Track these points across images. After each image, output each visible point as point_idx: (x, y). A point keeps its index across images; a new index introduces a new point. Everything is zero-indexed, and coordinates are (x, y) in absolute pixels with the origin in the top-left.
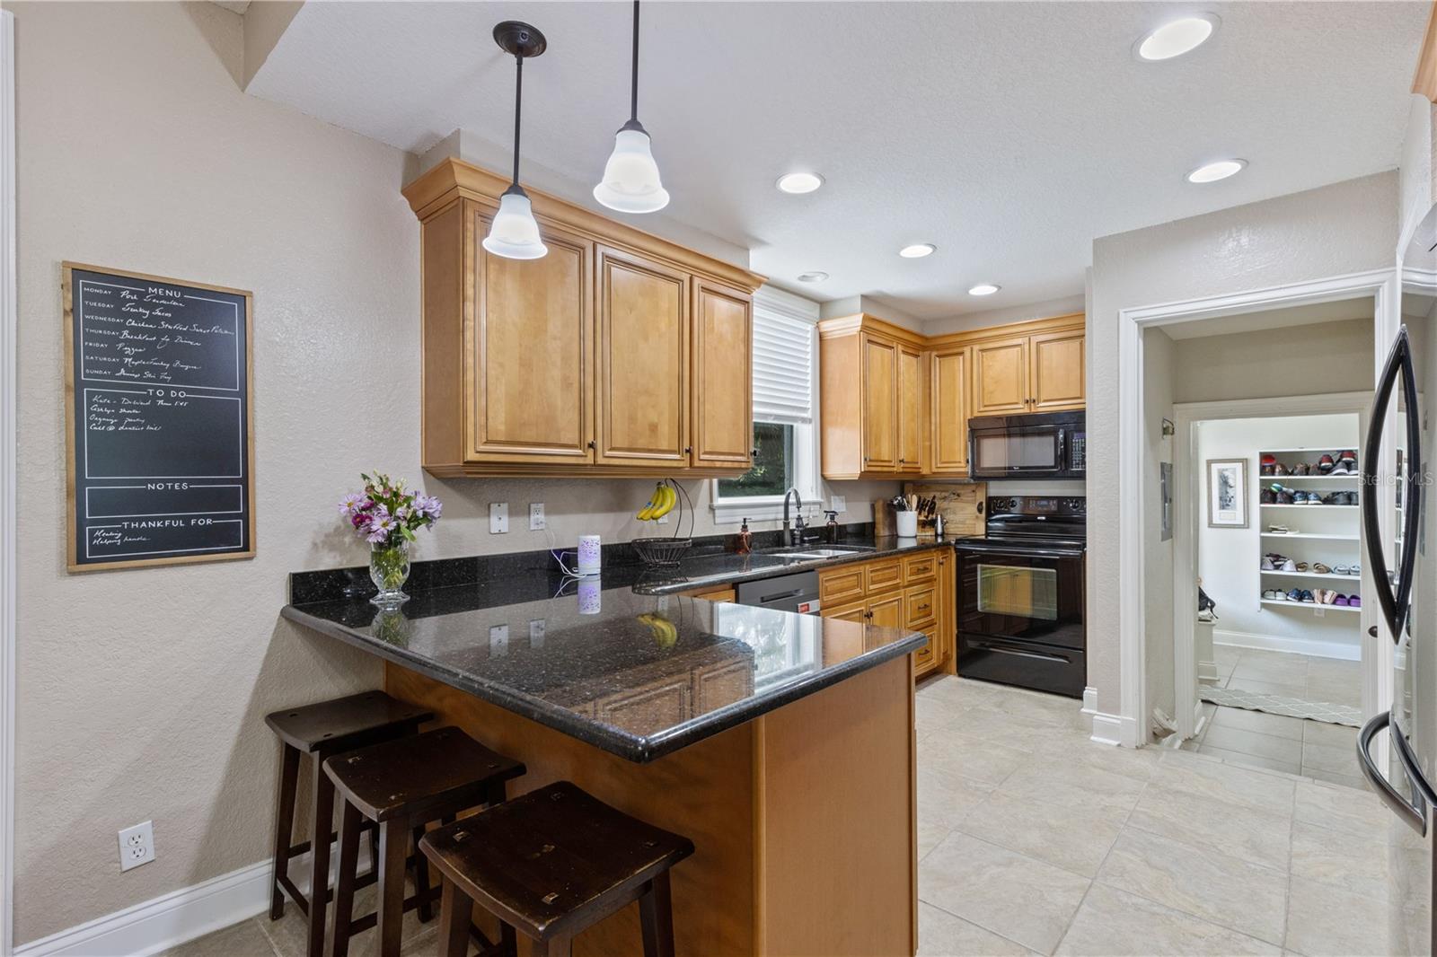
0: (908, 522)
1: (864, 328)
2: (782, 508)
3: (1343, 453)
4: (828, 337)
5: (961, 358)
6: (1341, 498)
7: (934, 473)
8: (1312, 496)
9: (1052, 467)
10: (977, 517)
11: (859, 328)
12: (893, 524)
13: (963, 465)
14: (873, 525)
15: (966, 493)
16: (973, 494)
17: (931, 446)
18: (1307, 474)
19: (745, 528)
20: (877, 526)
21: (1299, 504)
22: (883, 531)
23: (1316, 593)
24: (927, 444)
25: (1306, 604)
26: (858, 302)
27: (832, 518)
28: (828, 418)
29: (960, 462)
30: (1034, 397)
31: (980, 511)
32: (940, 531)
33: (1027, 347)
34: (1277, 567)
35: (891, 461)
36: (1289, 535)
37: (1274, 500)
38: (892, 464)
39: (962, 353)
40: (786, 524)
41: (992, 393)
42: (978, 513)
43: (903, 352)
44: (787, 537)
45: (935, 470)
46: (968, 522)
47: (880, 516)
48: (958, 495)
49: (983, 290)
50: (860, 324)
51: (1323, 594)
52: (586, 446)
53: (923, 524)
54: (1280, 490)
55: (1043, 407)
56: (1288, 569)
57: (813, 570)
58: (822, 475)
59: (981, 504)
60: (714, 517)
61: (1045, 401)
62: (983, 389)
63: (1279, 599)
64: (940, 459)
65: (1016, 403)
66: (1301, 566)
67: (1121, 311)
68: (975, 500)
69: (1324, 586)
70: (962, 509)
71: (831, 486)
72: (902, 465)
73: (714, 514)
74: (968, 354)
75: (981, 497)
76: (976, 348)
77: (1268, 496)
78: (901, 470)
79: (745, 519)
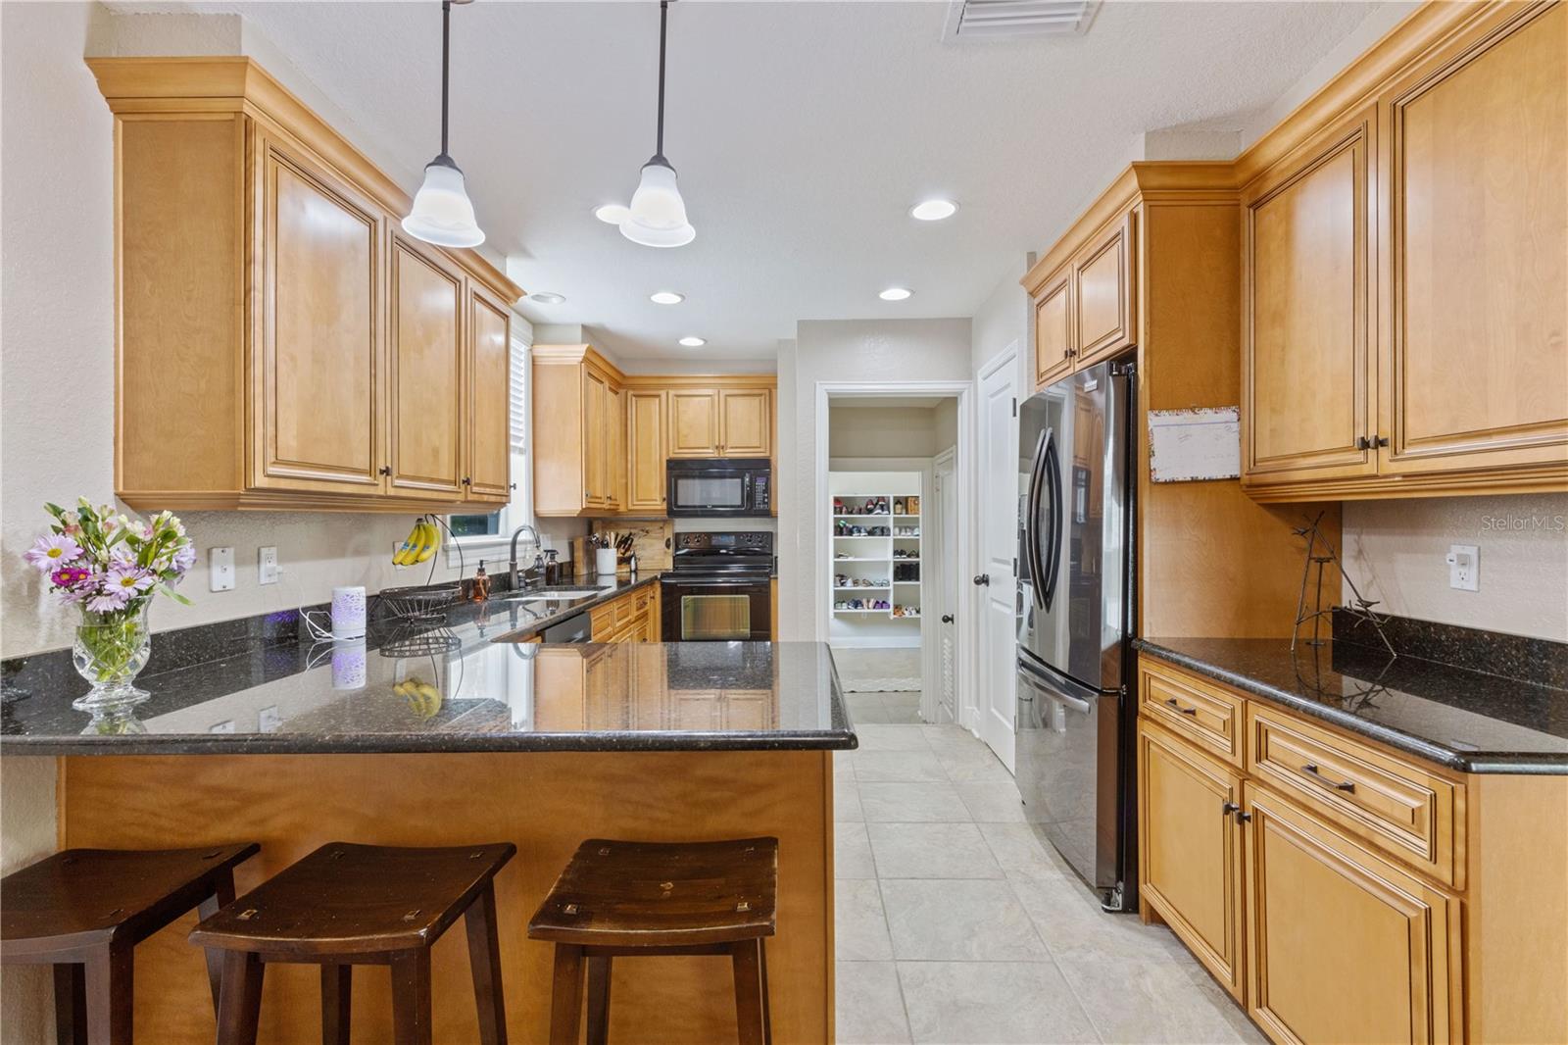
0: (608, 559)
1: (586, 360)
2: (509, 548)
3: (879, 499)
4: (540, 362)
5: (657, 400)
6: (878, 531)
7: (630, 510)
8: (862, 530)
9: (739, 506)
10: (666, 552)
11: (581, 359)
12: (592, 561)
13: (658, 503)
14: (572, 564)
15: (654, 528)
16: (661, 531)
17: (627, 484)
18: (860, 513)
19: (481, 571)
20: (577, 565)
21: (855, 536)
22: (582, 570)
23: (864, 601)
24: (624, 481)
25: (859, 610)
26: (579, 332)
27: (552, 558)
28: (539, 450)
29: (656, 500)
30: (722, 444)
31: (668, 546)
32: (633, 568)
33: (716, 398)
34: (842, 584)
35: (600, 498)
36: (850, 559)
37: (841, 534)
38: (602, 501)
39: (658, 396)
40: (513, 566)
41: (686, 436)
42: (666, 549)
43: (610, 389)
44: (514, 580)
45: (630, 507)
46: (656, 557)
47: (580, 554)
48: (647, 532)
49: (691, 342)
50: (583, 355)
51: (868, 601)
52: (378, 472)
53: (623, 561)
54: (845, 525)
55: (730, 453)
56: (849, 586)
57: (583, 612)
58: (535, 511)
59: (669, 540)
60: (447, 560)
61: (732, 448)
62: (678, 432)
63: (844, 609)
64: (637, 497)
65: (708, 448)
66: (855, 583)
67: (818, 383)
68: (663, 536)
69: (869, 595)
70: (651, 545)
71: (542, 521)
72: (609, 502)
73: (447, 556)
74: (664, 397)
75: (669, 534)
76: (672, 392)
77: (839, 531)
78: (608, 507)
79: (481, 562)
